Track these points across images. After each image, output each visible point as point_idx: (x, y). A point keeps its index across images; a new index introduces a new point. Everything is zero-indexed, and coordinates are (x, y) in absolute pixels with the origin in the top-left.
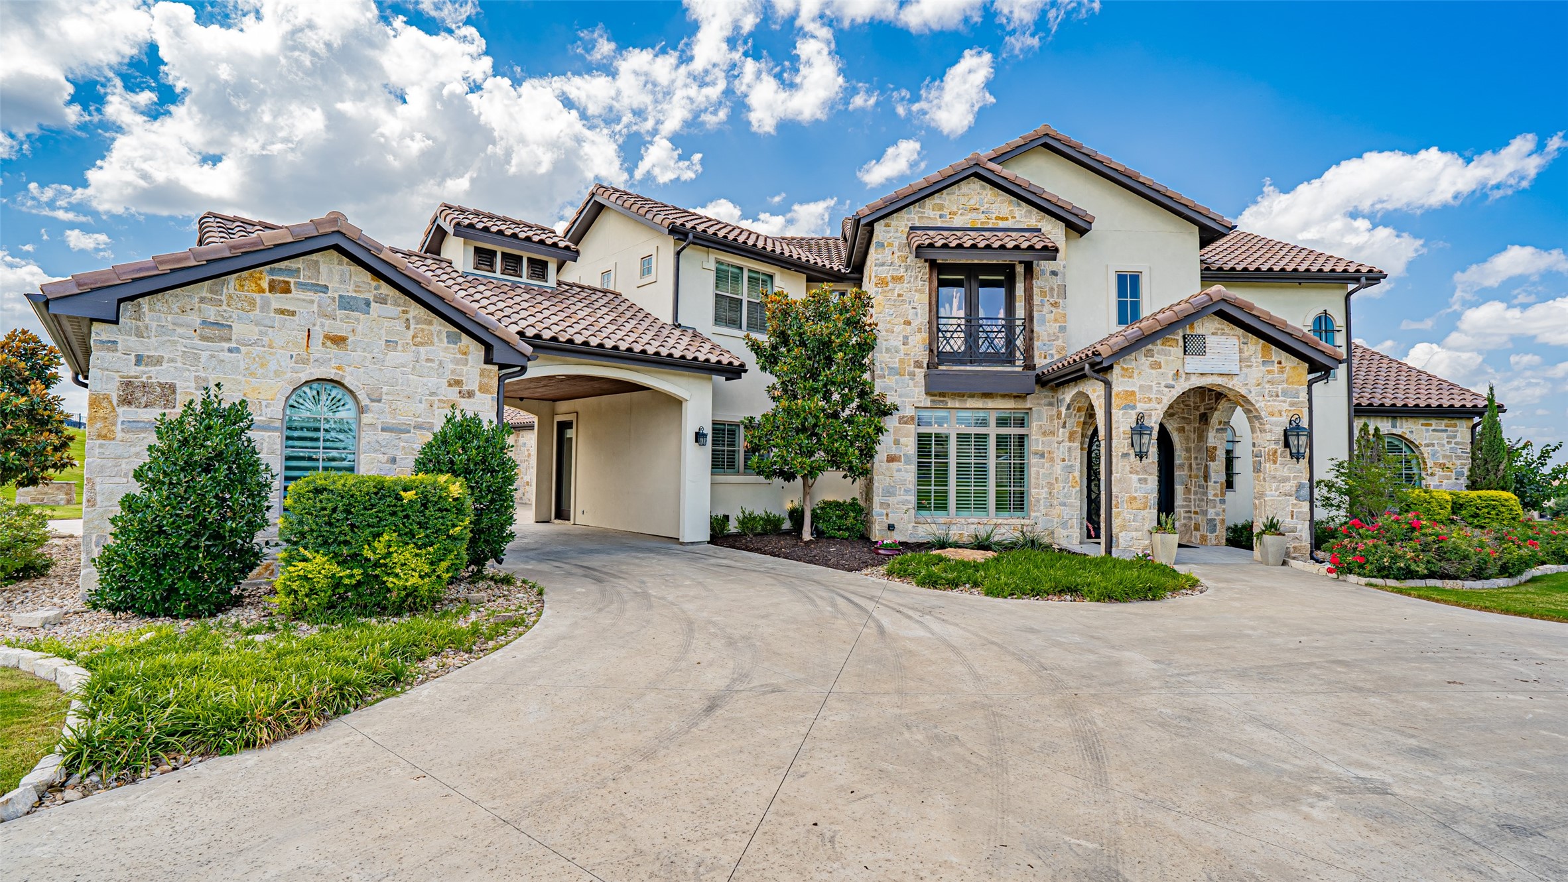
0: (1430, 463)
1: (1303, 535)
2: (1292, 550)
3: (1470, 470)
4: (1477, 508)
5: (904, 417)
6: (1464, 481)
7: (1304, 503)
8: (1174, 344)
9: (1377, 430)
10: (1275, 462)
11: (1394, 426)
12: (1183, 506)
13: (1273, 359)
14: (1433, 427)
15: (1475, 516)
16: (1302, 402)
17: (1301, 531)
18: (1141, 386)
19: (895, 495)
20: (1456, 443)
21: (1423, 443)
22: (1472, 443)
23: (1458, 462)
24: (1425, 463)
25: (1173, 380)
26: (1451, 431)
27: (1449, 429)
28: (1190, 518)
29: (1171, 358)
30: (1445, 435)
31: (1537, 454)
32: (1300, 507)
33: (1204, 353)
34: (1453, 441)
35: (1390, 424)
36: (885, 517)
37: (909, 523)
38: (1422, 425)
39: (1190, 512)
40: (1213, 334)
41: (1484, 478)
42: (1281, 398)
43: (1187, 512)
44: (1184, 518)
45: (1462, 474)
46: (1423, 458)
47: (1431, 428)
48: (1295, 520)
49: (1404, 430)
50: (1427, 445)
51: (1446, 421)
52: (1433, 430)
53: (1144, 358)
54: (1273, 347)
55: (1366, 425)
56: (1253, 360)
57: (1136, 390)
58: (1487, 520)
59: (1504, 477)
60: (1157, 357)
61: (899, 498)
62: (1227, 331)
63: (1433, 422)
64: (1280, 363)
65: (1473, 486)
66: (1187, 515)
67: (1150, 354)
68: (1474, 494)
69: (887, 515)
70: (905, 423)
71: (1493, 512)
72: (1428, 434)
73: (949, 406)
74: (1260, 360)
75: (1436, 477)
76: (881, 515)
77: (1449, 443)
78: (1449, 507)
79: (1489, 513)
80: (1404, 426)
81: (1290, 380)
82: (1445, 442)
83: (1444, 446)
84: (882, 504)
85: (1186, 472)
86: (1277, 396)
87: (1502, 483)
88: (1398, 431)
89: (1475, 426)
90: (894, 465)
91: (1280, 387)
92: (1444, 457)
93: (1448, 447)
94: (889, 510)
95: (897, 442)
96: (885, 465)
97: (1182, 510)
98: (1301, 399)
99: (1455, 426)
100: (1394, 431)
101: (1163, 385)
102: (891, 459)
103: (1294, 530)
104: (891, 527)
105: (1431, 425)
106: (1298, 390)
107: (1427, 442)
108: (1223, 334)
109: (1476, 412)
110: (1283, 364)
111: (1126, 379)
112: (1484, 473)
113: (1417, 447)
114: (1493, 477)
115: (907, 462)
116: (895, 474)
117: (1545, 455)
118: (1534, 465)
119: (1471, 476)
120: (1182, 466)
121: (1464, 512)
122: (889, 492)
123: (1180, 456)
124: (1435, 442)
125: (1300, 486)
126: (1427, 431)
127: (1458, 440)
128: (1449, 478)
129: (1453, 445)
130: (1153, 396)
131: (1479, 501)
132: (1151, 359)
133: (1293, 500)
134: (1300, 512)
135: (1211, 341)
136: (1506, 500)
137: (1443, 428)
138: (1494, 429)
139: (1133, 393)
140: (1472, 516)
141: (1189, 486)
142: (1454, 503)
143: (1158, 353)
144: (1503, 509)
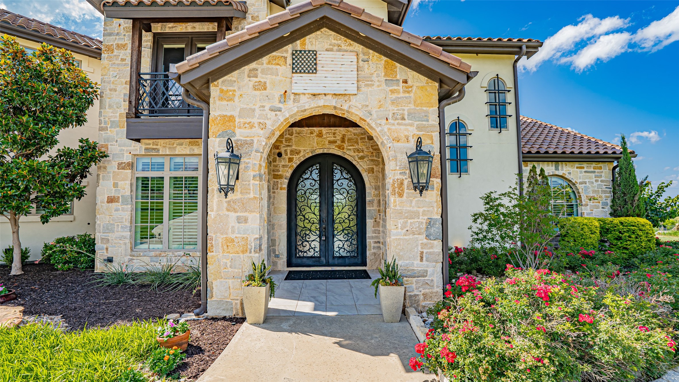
0: (583, 198)
1: (435, 280)
2: (421, 297)
3: (612, 202)
4: (620, 232)
5: (122, 163)
6: (608, 210)
7: (436, 242)
8: (281, 62)
9: (542, 170)
10: (401, 195)
11: (557, 169)
12: (372, 238)
13: (398, 77)
14: (585, 169)
15: (619, 239)
16: (433, 126)
17: (433, 274)
18: (242, 110)
19: (113, 232)
20: (602, 181)
21: (578, 181)
22: (613, 180)
23: (603, 195)
24: (580, 196)
25: (280, 102)
26: (598, 172)
27: (596, 171)
28: (379, 248)
29: (278, 78)
30: (593, 175)
31: (655, 190)
32: (432, 247)
33: (315, 71)
34: (600, 179)
35: (554, 168)
36: (105, 251)
37: (126, 255)
38: (577, 168)
39: (379, 242)
40: (327, 50)
41: (623, 207)
42: (407, 121)
43: (376, 242)
44: (374, 248)
45: (606, 204)
46: (579, 193)
47: (583, 170)
48: (425, 262)
49: (564, 172)
50: (581, 183)
51: (594, 164)
52: (586, 172)
53: (247, 79)
54: (398, 65)
55: (534, 167)
56: (374, 78)
57: (236, 113)
58: (628, 243)
59: (638, 206)
60: (261, 78)
61: (117, 234)
62: (344, 47)
63: (585, 165)
64: (405, 82)
65: (614, 214)
66: (376, 245)
67: (253, 74)
68: (617, 220)
69: (107, 249)
70: (123, 168)
71: (633, 236)
72: (581, 175)
73: (161, 153)
74: (383, 79)
75: (588, 207)
76: (102, 249)
77: (597, 181)
78: (598, 232)
79: (629, 237)
80: (564, 169)
81: (419, 101)
82: (594, 180)
83: (593, 183)
84: (102, 239)
85: (375, 207)
86: (403, 119)
87: (637, 211)
88: (560, 173)
89: (614, 168)
90: (114, 205)
91: (406, 108)
92: (594, 191)
93: (595, 184)
94: (109, 245)
95: (116, 185)
96: (105, 205)
97: (372, 241)
98: (431, 122)
99: (601, 168)
100: (557, 173)
101: (267, 108)
102: (111, 200)
103: (424, 274)
104: (110, 260)
105: (583, 168)
106: (427, 112)
107: (581, 180)
108: (339, 51)
109: (614, 157)
110: (410, 83)
111: (225, 103)
112: (622, 203)
113: (574, 184)
114: (630, 206)
115: (125, 202)
116: (114, 213)
117: (661, 189)
118: (653, 197)
119: (613, 206)
120: (372, 202)
121: (609, 235)
122: (109, 229)
123: (370, 193)
124: (587, 180)
125: (430, 223)
126: (581, 172)
127: (603, 179)
128: (597, 207)
129: (599, 183)
130: (255, 121)
131: (621, 227)
132: (255, 79)
133: (422, 239)
134: (431, 253)
135: (323, 58)
136: (643, 226)
137: (592, 170)
138: (629, 170)
139: (231, 118)
140: (617, 239)
141: (378, 220)
142: (602, 228)
143: (263, 72)
144: (640, 233)
